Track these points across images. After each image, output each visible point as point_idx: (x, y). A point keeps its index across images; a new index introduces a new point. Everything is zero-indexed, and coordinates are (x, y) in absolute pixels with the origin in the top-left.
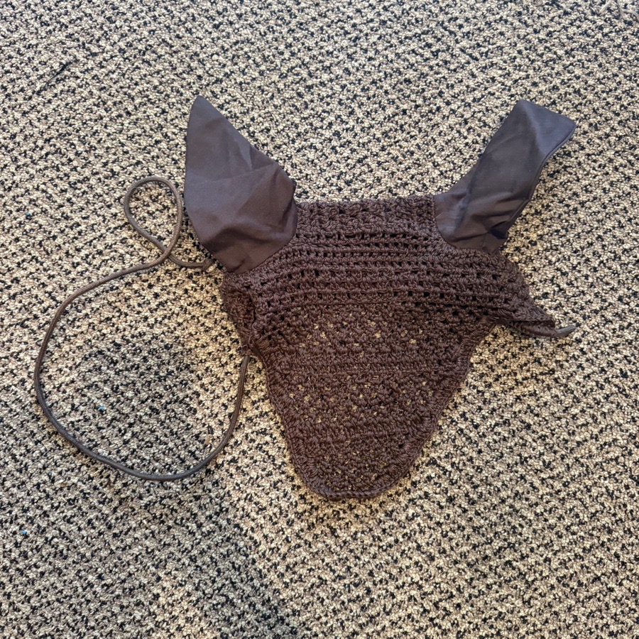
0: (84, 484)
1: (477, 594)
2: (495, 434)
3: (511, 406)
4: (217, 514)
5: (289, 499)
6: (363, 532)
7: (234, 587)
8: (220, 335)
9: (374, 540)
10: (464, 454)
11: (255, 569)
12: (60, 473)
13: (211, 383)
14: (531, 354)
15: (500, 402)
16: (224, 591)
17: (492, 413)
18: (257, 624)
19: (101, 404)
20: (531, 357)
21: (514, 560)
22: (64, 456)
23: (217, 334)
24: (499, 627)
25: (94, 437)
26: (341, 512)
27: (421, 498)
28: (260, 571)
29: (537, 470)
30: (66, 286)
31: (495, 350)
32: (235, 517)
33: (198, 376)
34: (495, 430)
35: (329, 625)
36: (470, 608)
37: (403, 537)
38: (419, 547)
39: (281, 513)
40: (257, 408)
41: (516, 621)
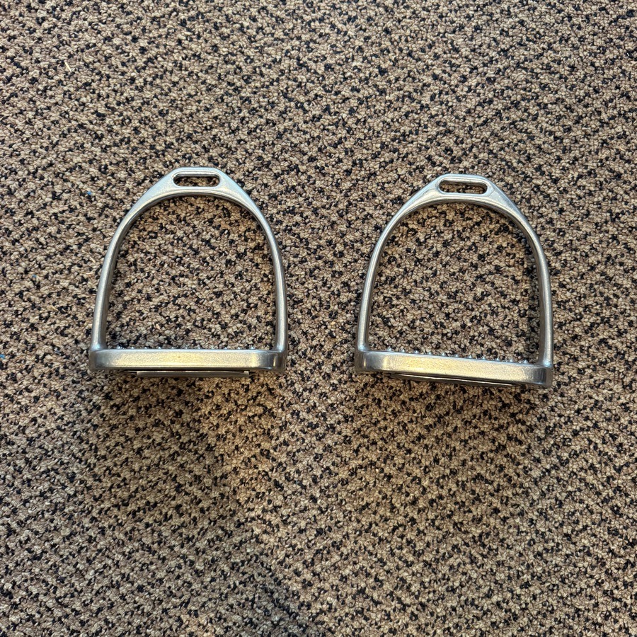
0: (78, 287)
1: (567, 381)
2: (579, 187)
3: (597, 153)
4: (244, 311)
5: (329, 288)
6: (422, 319)
7: (272, 394)
8: (227, 93)
9: (436, 328)
10: (542, 216)
11: (295, 372)
12: (46, 277)
13: (220, 155)
14: (617, 87)
15: (582, 149)
16: (261, 399)
17: (573, 163)
18: (303, 435)
19: (88, 189)
20: (617, 91)
21: (610, 337)
22: (48, 256)
23: (222, 92)
24: (597, 418)
25: (84, 230)
26: (394, 298)
27: (491, 273)
28: (302, 373)
29: (632, 228)
30: (31, 48)
31: (573, 86)
32: (266, 313)
33: (204, 147)
34: (579, 184)
35: (389, 430)
36: (559, 398)
37: (471, 321)
38: (492, 331)
39: (321, 305)
40: (281, 183)
41: (616, 410)
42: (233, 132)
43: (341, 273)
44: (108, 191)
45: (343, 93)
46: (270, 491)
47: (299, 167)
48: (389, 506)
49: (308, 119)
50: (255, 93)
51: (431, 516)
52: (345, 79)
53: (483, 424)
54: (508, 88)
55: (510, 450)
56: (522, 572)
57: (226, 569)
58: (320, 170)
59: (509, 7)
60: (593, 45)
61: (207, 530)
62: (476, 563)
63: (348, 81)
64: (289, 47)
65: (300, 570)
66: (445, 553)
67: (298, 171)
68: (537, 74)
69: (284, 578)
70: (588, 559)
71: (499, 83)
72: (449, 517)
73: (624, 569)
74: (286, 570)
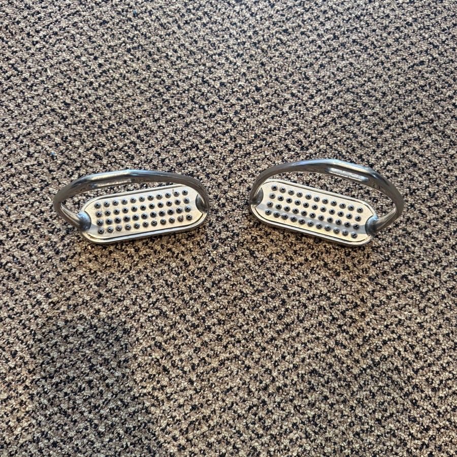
42: (156, 120)
43: (222, 218)
44: (66, 153)
45: (231, 101)
46: (159, 374)
47: (199, 146)
48: (247, 390)
49: (207, 116)
50: (173, 97)
51: (278, 399)
52: (233, 92)
53: (318, 331)
54: (341, 104)
55: (337, 352)
56: (344, 447)
57: (121, 432)
58: (213, 149)
59: (343, 54)
60: (398, 80)
61: (110, 400)
62: (310, 438)
63: (235, 94)
64: (197, 70)
65: (177, 436)
66: (287, 429)
67: (198, 148)
68: (360, 96)
69: (165, 442)
70: (394, 439)
71: (335, 101)
72: (291, 401)
73: (421, 449)
74: (167, 436)
